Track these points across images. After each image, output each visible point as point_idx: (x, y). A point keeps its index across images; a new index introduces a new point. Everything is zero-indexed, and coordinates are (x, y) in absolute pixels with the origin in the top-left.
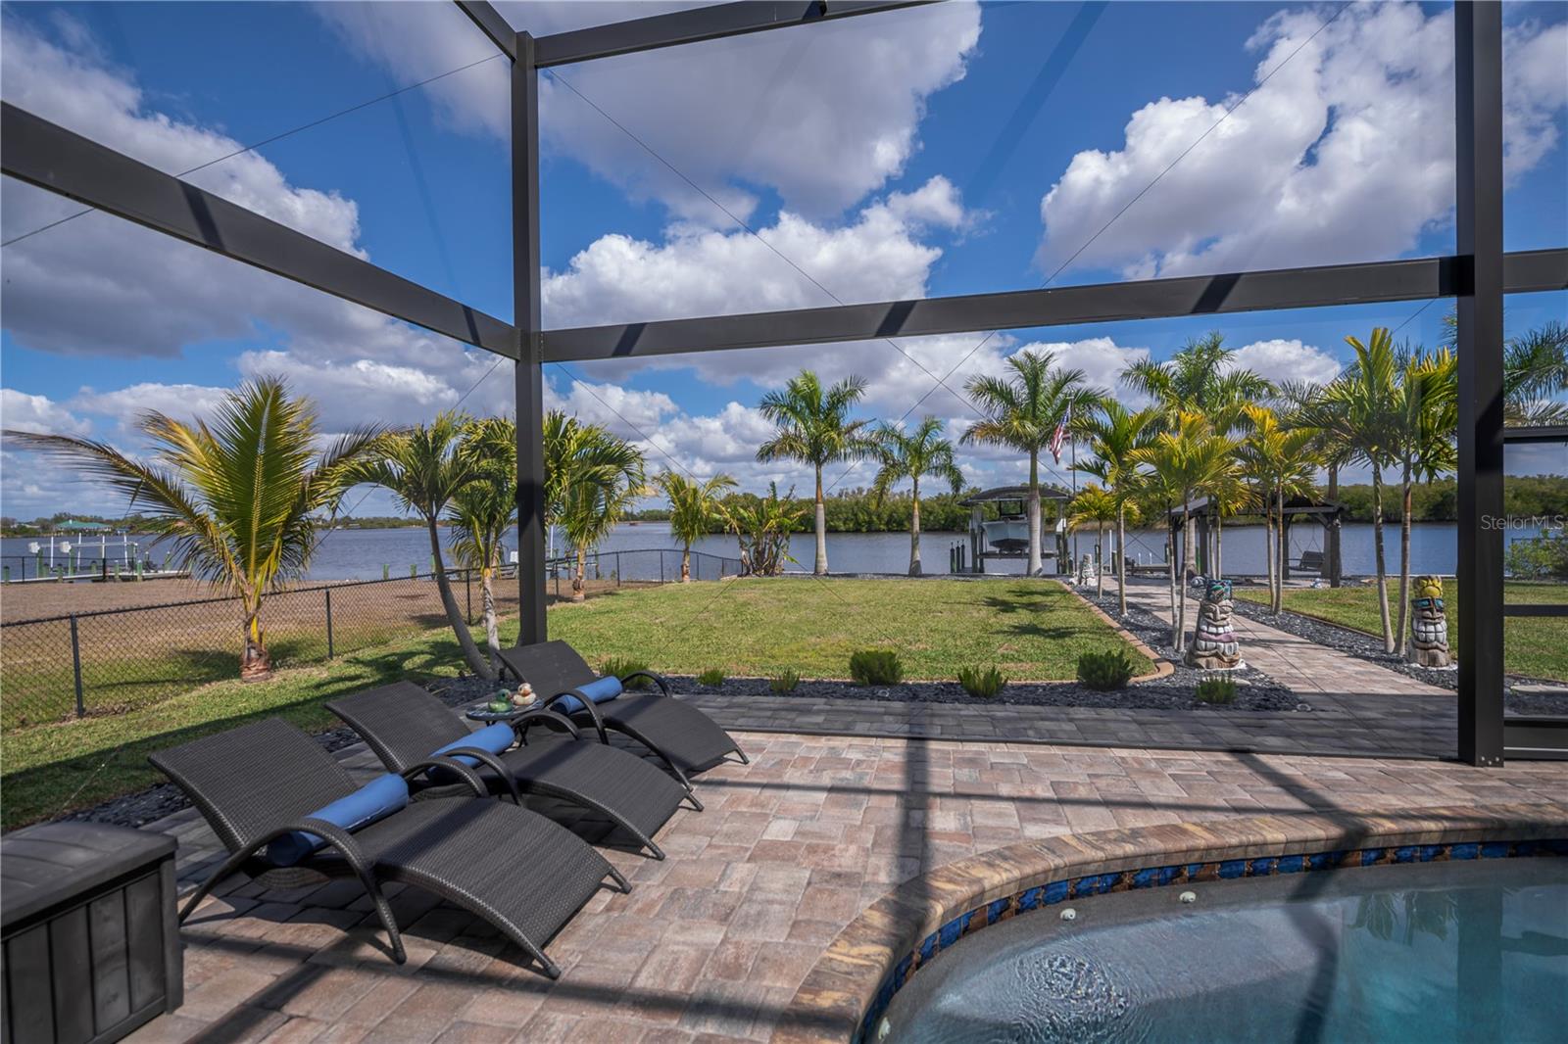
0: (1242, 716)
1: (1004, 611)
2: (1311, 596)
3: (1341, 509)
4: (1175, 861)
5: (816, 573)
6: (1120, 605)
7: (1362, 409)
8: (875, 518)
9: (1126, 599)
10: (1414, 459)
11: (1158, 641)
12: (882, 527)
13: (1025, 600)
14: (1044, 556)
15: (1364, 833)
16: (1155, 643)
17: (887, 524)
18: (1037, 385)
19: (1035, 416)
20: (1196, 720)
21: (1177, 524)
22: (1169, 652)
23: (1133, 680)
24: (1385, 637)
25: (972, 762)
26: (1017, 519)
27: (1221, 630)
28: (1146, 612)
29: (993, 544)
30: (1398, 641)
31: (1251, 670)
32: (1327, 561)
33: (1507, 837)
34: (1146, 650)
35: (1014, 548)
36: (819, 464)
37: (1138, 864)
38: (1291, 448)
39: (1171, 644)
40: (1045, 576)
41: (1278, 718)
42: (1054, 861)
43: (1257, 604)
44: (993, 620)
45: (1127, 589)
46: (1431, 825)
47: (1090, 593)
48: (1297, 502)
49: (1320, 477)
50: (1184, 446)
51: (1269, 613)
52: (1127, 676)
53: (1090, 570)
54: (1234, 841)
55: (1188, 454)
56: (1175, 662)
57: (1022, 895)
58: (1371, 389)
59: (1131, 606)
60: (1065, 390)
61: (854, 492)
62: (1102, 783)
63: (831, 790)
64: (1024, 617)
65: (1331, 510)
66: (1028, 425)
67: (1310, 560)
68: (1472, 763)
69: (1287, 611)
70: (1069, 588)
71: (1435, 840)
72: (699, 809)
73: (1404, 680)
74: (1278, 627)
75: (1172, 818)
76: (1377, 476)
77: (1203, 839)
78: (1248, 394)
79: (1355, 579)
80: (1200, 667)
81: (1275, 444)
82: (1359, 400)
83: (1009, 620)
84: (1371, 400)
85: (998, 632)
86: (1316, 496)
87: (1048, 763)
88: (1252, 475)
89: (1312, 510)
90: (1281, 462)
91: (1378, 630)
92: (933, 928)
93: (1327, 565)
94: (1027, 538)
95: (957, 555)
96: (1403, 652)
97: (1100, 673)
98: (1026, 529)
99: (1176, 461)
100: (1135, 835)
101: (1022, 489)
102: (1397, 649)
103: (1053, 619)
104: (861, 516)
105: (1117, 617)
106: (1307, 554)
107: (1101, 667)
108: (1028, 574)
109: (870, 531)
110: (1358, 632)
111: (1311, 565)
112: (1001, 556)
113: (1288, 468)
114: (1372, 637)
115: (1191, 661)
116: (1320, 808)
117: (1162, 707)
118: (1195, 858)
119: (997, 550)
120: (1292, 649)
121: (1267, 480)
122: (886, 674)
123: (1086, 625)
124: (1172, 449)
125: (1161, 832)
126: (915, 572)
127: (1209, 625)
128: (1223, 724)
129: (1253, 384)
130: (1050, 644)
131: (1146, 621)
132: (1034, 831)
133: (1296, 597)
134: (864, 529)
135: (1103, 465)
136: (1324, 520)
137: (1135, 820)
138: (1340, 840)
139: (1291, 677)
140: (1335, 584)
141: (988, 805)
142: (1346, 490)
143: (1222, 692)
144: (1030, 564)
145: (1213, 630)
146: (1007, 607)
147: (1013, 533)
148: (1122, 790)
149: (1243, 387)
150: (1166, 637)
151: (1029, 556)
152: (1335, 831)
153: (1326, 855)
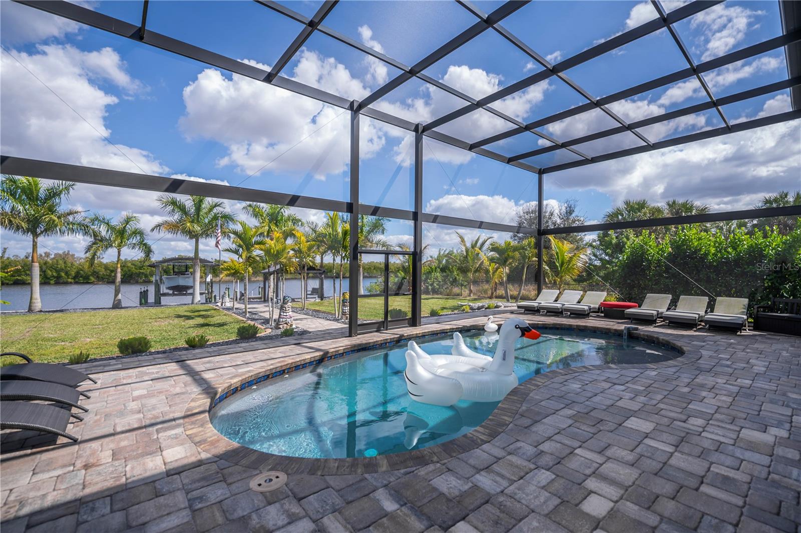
0: (297, 337)
1: (188, 319)
2: (315, 304)
3: (324, 271)
4: (283, 368)
5: (30, 310)
6: (245, 312)
7: (330, 237)
8: (63, 274)
9: (248, 310)
10: (343, 255)
11: (263, 323)
12: (70, 280)
13: (196, 314)
14: (201, 294)
15: (328, 353)
16: (262, 324)
17: (74, 278)
18: (200, 206)
19: (198, 221)
20: (282, 340)
21: (266, 278)
22: (268, 326)
23: (257, 335)
24: (335, 314)
25: (209, 362)
26: (185, 274)
27: (288, 314)
28: (255, 314)
29: (169, 288)
30: (339, 314)
31: (297, 327)
32: (319, 291)
33: (356, 348)
34: (260, 326)
35: (181, 290)
36: (36, 235)
37: (274, 371)
38: (310, 248)
39: (269, 323)
40: (202, 304)
41: (305, 336)
42: (250, 374)
43: (297, 308)
44: (183, 323)
45: (248, 306)
46: (341, 348)
47: (228, 309)
48: (311, 268)
49: (318, 259)
50: (275, 245)
51: (302, 310)
52: (256, 333)
53: (227, 299)
54: (298, 360)
55: (277, 248)
56: (271, 328)
57: (241, 385)
58: (333, 231)
59: (249, 312)
60: (215, 211)
61: (41, 256)
62: (258, 358)
63: (152, 380)
64: (200, 321)
65: (321, 272)
66: (195, 226)
67: (314, 291)
68: (351, 337)
69: (307, 309)
70: (217, 307)
71: (342, 352)
72: (89, 398)
73: (339, 324)
74: (304, 314)
75: (282, 359)
76: (334, 260)
77: (290, 361)
78: (294, 224)
79: (329, 297)
80: (280, 328)
81: (304, 247)
82: (330, 234)
83: (191, 322)
84: (333, 234)
85: (189, 328)
86: (317, 266)
87: (239, 357)
88: (297, 257)
89: (315, 272)
90: (306, 253)
91: (333, 312)
92: (218, 396)
93: (319, 293)
94: (190, 284)
95: (144, 295)
96: (340, 317)
97: (247, 332)
98: (192, 279)
99: (272, 251)
100: (272, 364)
101: (189, 259)
102: (338, 317)
103: (217, 319)
104: (49, 273)
105: (244, 317)
106: (313, 289)
107: (247, 330)
108: (192, 303)
109: (57, 283)
110: (329, 313)
111: (315, 293)
112: (174, 295)
113: (309, 256)
114: (332, 314)
115: (277, 327)
116: (318, 350)
117: (271, 339)
118: (288, 367)
119: (171, 292)
120: (309, 320)
121: (301, 258)
122: (142, 347)
123: (232, 321)
124: (270, 246)
125: (279, 362)
126: (117, 306)
127: (284, 312)
128: (291, 340)
129: (296, 220)
130: (218, 329)
131: (256, 317)
132: (240, 371)
133: (310, 304)
134: (52, 282)
135: (239, 250)
136: (319, 276)
137: (270, 362)
138: (323, 355)
139: (309, 328)
140: (322, 300)
141: (223, 369)
142: (326, 265)
143: (290, 332)
144: (193, 298)
145: (285, 314)
146: (189, 318)
147: (181, 281)
148: (266, 357)
149: (292, 220)
150: (266, 321)
151: (193, 294)
152: (321, 353)
153: (319, 360)
